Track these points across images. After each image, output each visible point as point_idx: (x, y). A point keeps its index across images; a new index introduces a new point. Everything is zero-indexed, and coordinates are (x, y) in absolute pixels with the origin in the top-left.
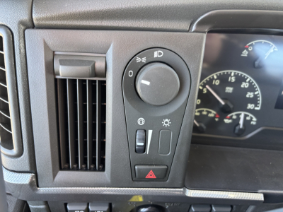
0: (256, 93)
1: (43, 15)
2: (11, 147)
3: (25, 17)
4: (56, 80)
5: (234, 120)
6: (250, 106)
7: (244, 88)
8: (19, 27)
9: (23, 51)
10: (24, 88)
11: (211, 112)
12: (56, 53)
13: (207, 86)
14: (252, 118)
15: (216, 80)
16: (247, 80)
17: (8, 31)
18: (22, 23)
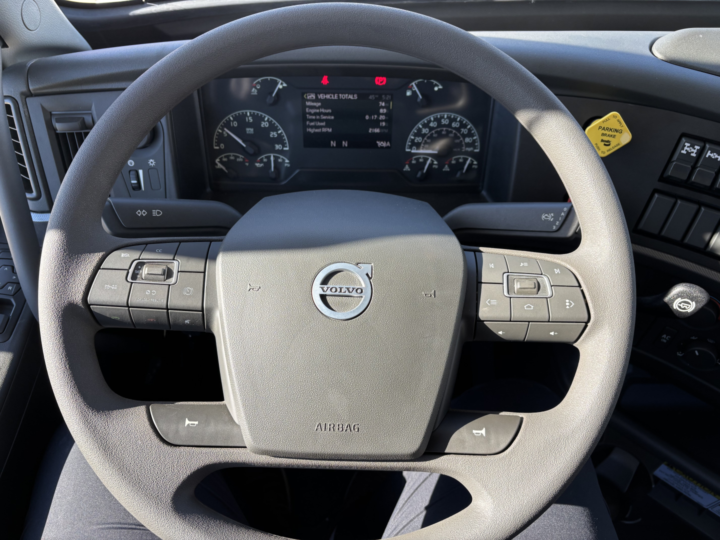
0: (279, 132)
1: (37, 87)
2: (31, 192)
3: (24, 89)
4: (57, 135)
5: (265, 163)
6: (278, 147)
7: (265, 128)
8: (21, 97)
9: (27, 114)
10: (32, 142)
11: (239, 157)
12: (53, 113)
13: (225, 129)
14: (284, 160)
15: (233, 121)
16: (266, 119)
17: (14, 100)
18: (22, 94)
